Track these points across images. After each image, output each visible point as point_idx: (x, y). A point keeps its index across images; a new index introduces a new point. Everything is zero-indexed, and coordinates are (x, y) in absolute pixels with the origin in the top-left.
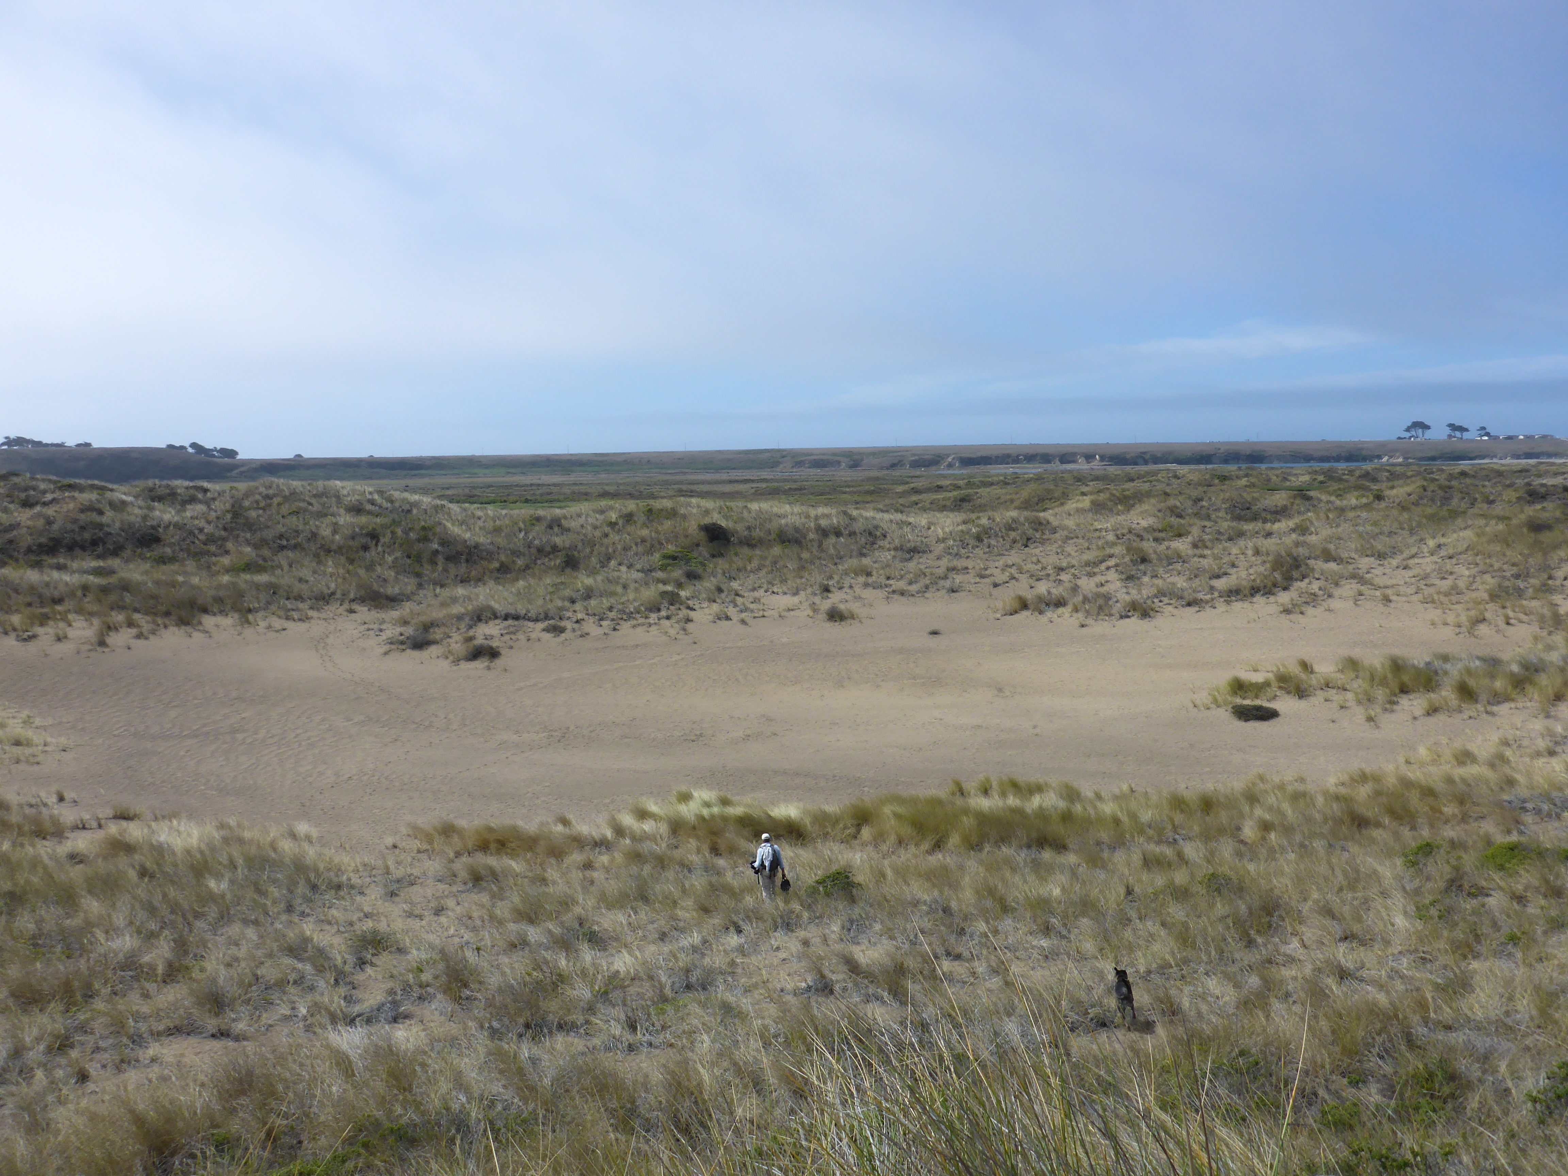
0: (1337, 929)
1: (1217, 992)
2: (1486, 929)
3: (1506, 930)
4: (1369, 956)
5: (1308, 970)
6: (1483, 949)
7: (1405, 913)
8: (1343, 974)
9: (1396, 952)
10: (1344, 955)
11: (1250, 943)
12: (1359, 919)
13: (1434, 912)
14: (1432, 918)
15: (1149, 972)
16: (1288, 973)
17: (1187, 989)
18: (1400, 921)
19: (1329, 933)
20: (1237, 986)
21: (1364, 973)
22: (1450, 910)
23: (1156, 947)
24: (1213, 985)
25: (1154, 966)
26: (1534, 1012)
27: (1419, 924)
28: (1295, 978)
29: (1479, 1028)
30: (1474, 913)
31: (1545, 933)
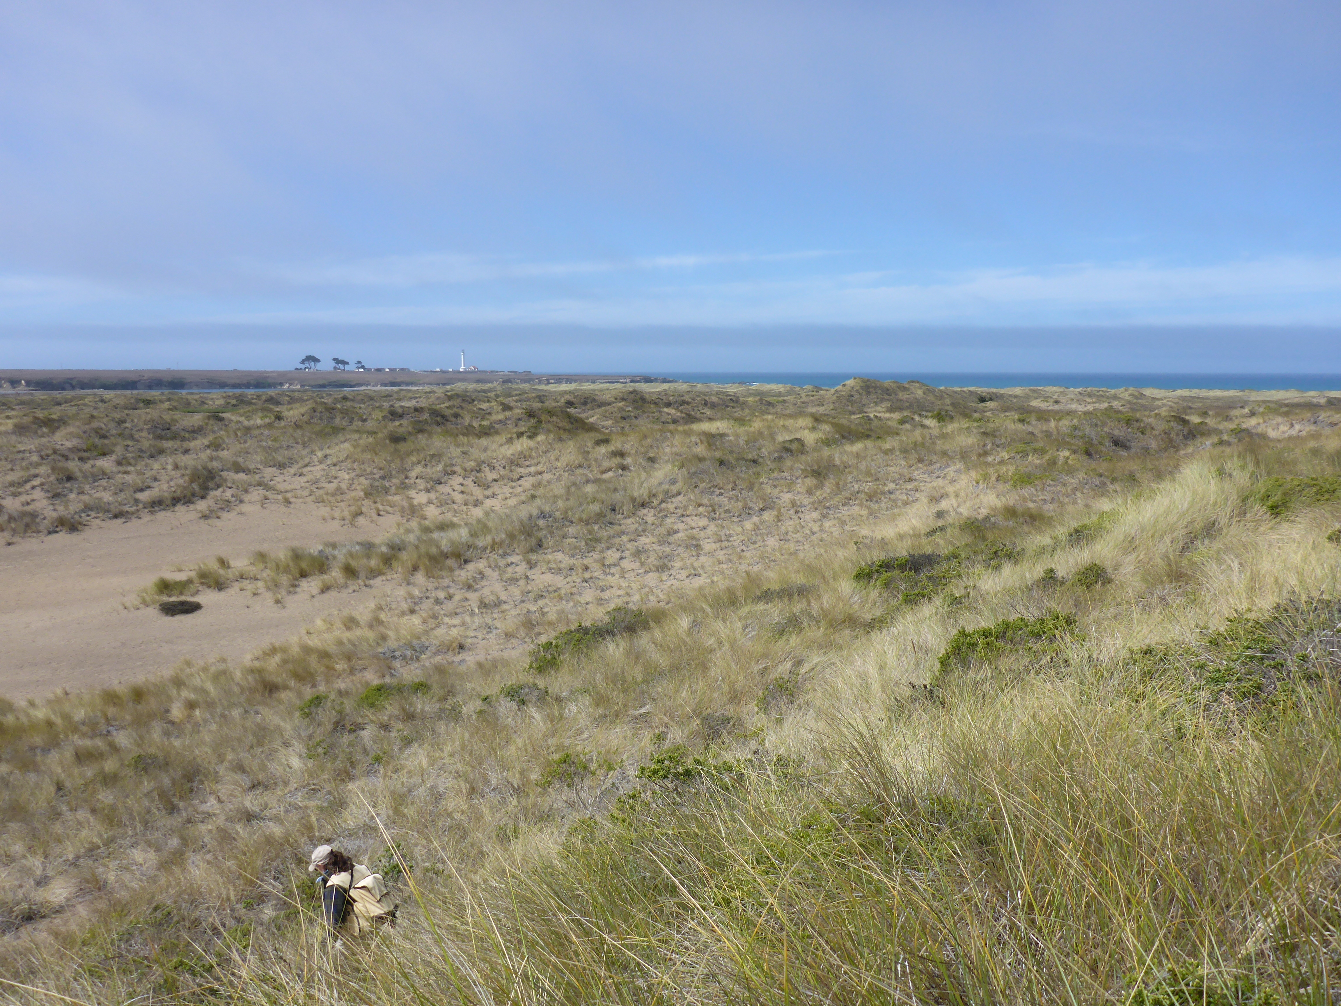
0: (245, 781)
1: (141, 860)
2: (359, 756)
3: (373, 754)
4: (270, 798)
5: (220, 821)
6: (356, 772)
7: (300, 756)
8: (249, 817)
9: (293, 789)
10: (250, 802)
11: (172, 809)
12: (263, 768)
13: (320, 750)
14: (318, 755)
15: (78, 857)
16: (203, 828)
17: (113, 865)
18: (296, 763)
19: (240, 786)
20: (157, 850)
21: (267, 813)
22: (332, 746)
23: (84, 833)
24: (138, 855)
25: (83, 850)
26: (391, 812)
27: (310, 763)
28: (210, 831)
29: (351, 835)
30: (351, 745)
31: (400, 749)
